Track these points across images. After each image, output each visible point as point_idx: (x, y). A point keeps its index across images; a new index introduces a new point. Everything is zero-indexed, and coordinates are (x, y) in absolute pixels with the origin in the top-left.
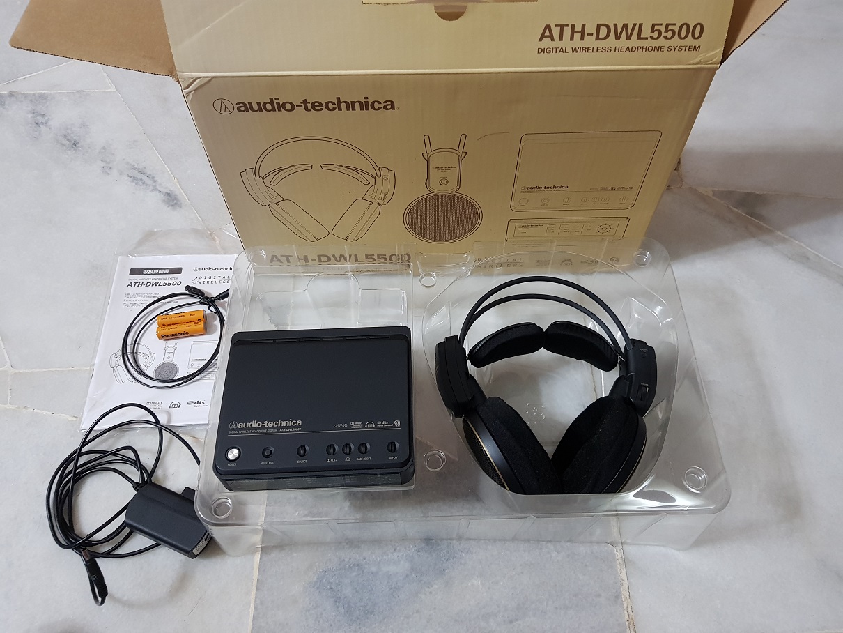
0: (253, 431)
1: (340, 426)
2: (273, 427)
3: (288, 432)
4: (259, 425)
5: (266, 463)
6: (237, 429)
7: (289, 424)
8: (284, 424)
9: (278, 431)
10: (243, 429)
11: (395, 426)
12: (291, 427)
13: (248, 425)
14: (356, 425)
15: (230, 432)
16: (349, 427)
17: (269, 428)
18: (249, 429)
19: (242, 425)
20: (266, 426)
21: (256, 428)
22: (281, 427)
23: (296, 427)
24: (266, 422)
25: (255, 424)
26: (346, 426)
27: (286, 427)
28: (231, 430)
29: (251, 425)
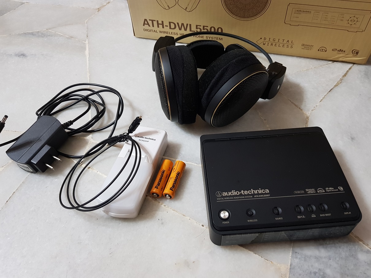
0: (235, 198)
1: (299, 192)
2: (248, 195)
3: (261, 197)
4: (238, 193)
5: (251, 221)
6: (222, 197)
7: (260, 191)
8: (256, 192)
9: (253, 197)
10: (227, 196)
11: (339, 191)
12: (262, 194)
13: (230, 194)
14: (311, 191)
15: (218, 199)
16: (306, 193)
17: (245, 195)
18: (230, 196)
19: (225, 194)
20: (243, 194)
21: (236, 196)
22: (254, 194)
23: (266, 194)
24: (242, 191)
25: (234, 193)
26: (303, 192)
27: (258, 194)
28: (219, 198)
29: (232, 193)
